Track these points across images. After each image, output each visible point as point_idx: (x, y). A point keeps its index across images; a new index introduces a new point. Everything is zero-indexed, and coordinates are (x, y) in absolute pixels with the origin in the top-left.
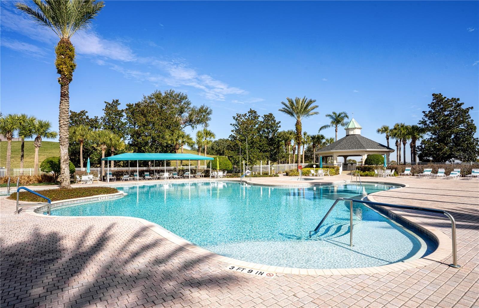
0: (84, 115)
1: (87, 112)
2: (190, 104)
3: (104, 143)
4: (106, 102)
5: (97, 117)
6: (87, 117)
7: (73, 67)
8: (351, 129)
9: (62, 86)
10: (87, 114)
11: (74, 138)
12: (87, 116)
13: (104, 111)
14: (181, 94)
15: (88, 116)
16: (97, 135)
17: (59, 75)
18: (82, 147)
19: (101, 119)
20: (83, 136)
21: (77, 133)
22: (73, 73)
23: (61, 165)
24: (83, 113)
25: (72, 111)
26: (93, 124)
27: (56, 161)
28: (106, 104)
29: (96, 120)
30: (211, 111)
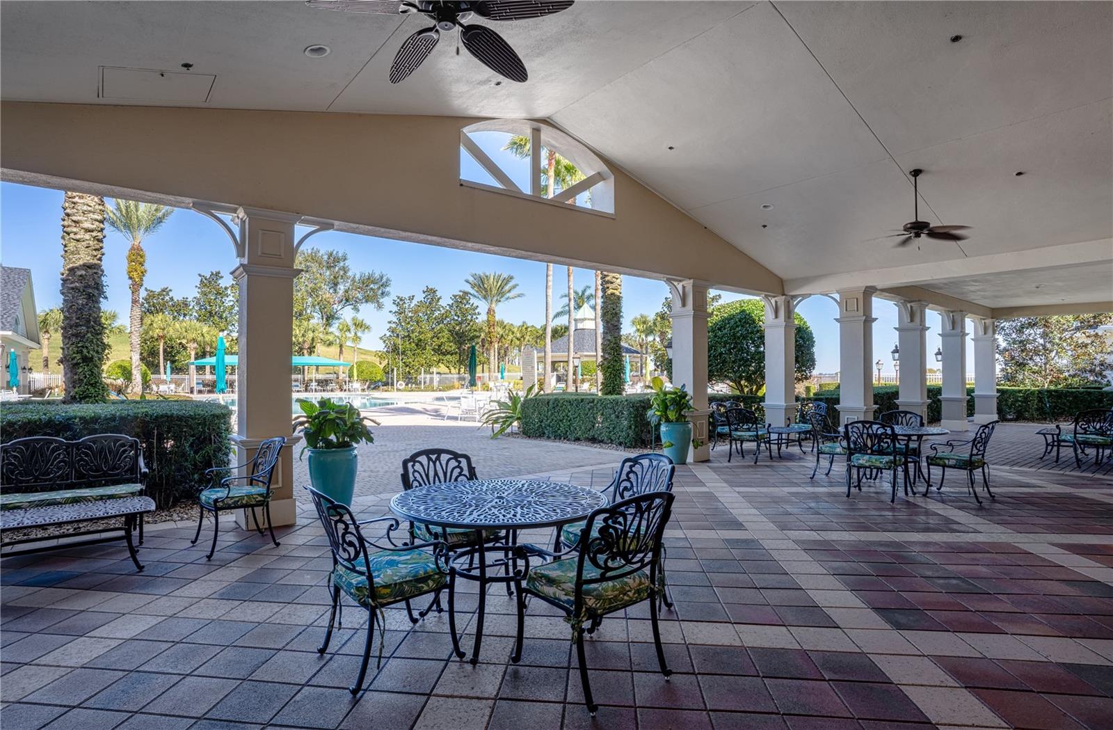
0: (168, 294)
1: (171, 290)
2: (348, 270)
3: (194, 340)
4: (200, 275)
5: (187, 298)
6: (172, 299)
7: (143, 273)
8: (580, 319)
9: (133, 292)
10: (171, 294)
11: (151, 332)
12: (170, 296)
13: (197, 290)
14: (335, 253)
15: (172, 297)
16: (184, 330)
17: (130, 282)
18: (162, 344)
19: (193, 302)
20: (164, 329)
21: (154, 325)
22: (144, 278)
23: (133, 371)
24: (165, 291)
25: (148, 288)
26: (180, 309)
27: (127, 365)
28: (200, 278)
29: (185, 304)
30: (388, 280)
